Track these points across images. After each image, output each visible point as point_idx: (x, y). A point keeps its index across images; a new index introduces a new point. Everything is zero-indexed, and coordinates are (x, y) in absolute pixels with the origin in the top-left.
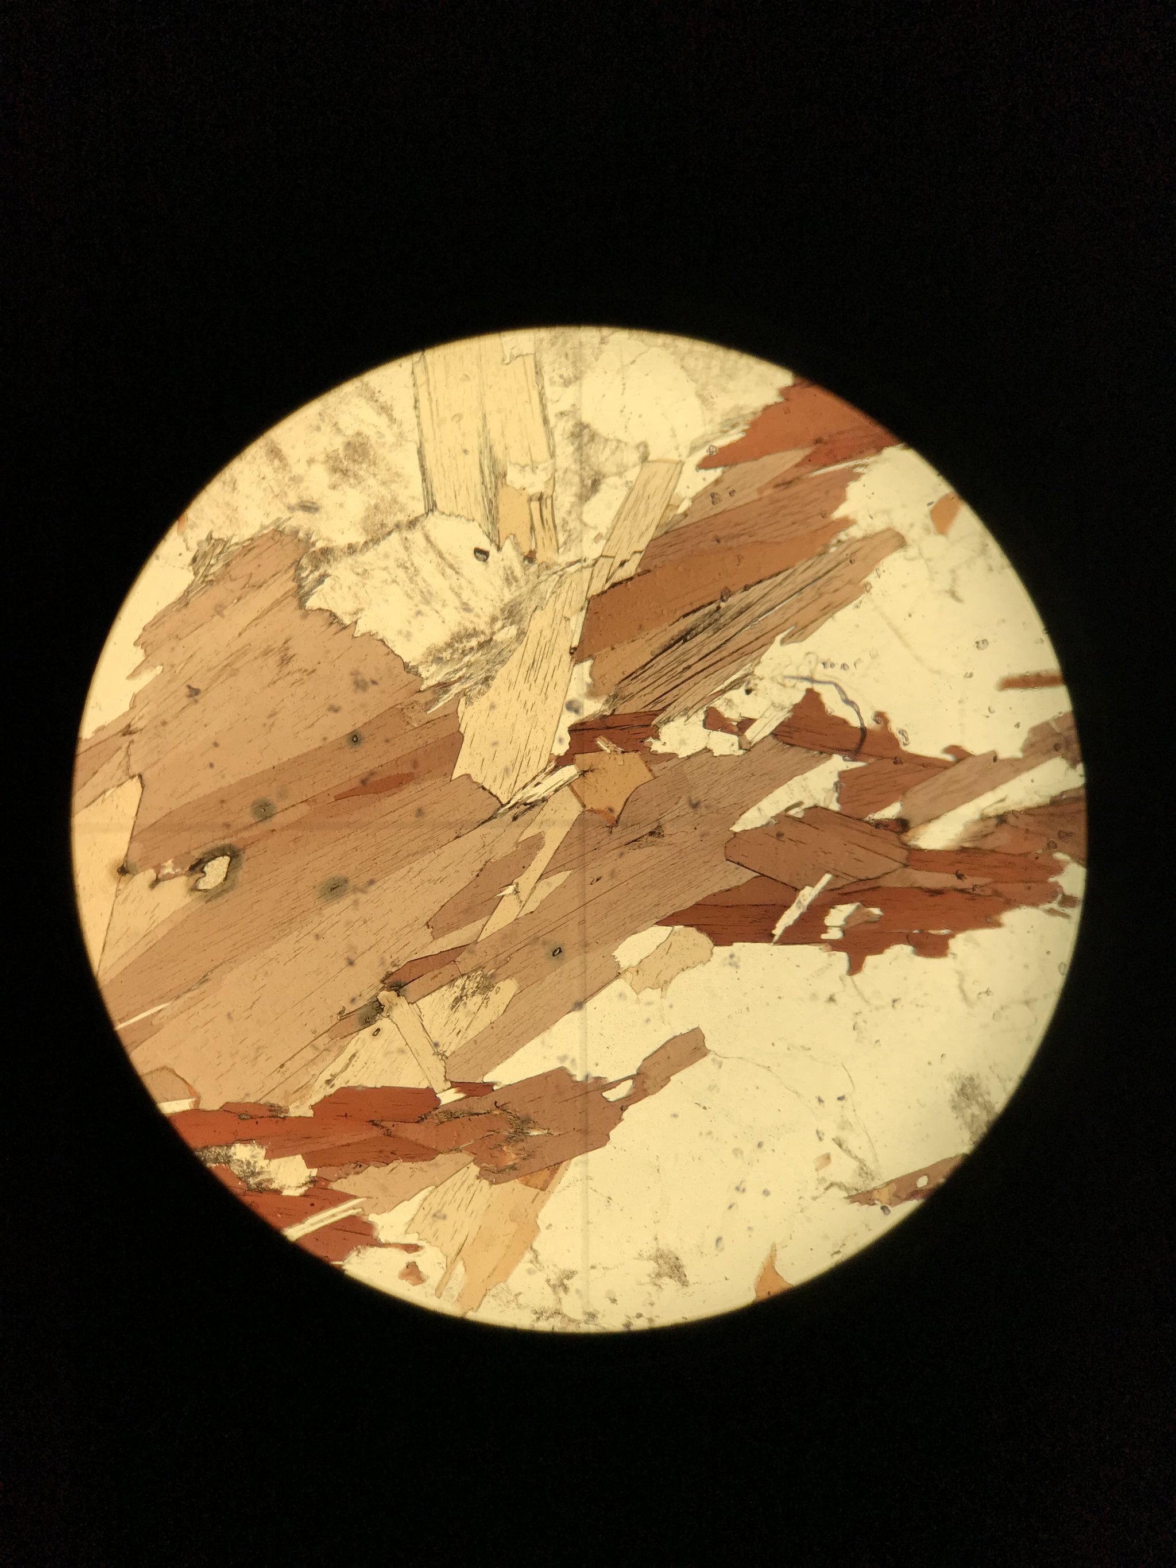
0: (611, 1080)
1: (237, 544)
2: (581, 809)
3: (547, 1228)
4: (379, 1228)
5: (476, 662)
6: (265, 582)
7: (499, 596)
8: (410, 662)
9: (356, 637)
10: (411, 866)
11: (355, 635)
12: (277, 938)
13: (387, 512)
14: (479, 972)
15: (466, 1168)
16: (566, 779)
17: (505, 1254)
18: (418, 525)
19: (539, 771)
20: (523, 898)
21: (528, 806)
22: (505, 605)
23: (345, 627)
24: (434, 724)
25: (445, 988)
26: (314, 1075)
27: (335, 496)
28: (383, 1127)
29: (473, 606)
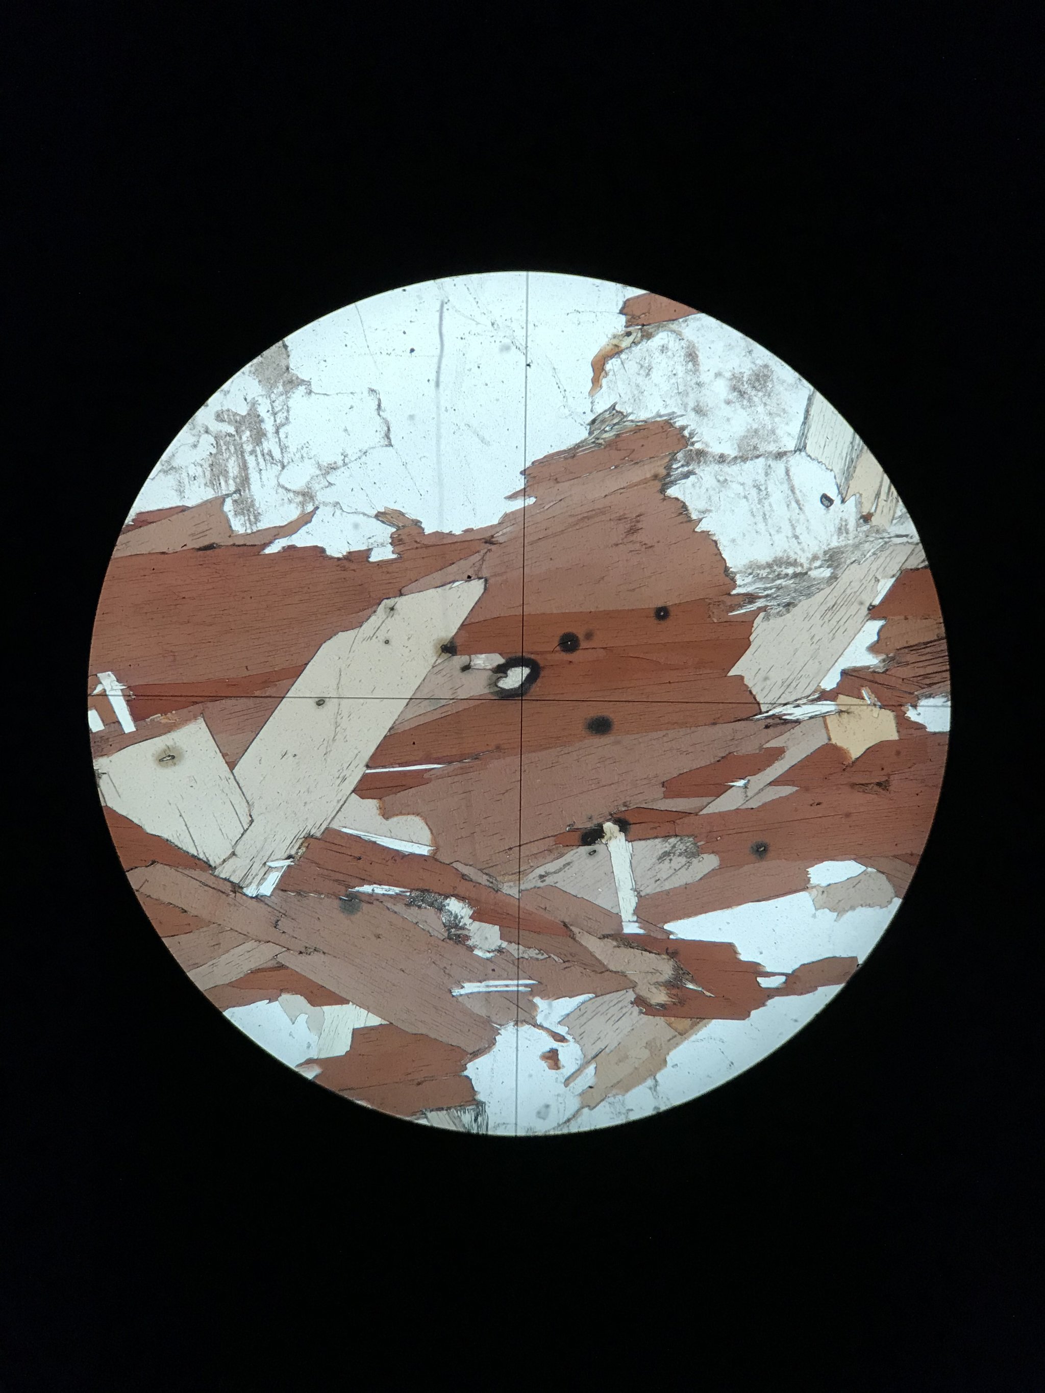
0: (768, 969)
1: (632, 421)
2: (826, 741)
3: (673, 1067)
4: (539, 1010)
5: (786, 587)
6: (642, 461)
7: (827, 540)
8: (731, 568)
9: (697, 532)
10: (667, 732)
11: (696, 530)
12: (543, 747)
13: (763, 438)
14: (691, 839)
15: (625, 991)
16: (822, 711)
17: (632, 1073)
18: (785, 458)
19: (803, 696)
20: (750, 794)
21: (782, 721)
22: (830, 549)
23: (690, 520)
24: (730, 625)
25: (657, 841)
26: (532, 867)
27: (727, 411)
28: (571, 930)
29: (802, 541)
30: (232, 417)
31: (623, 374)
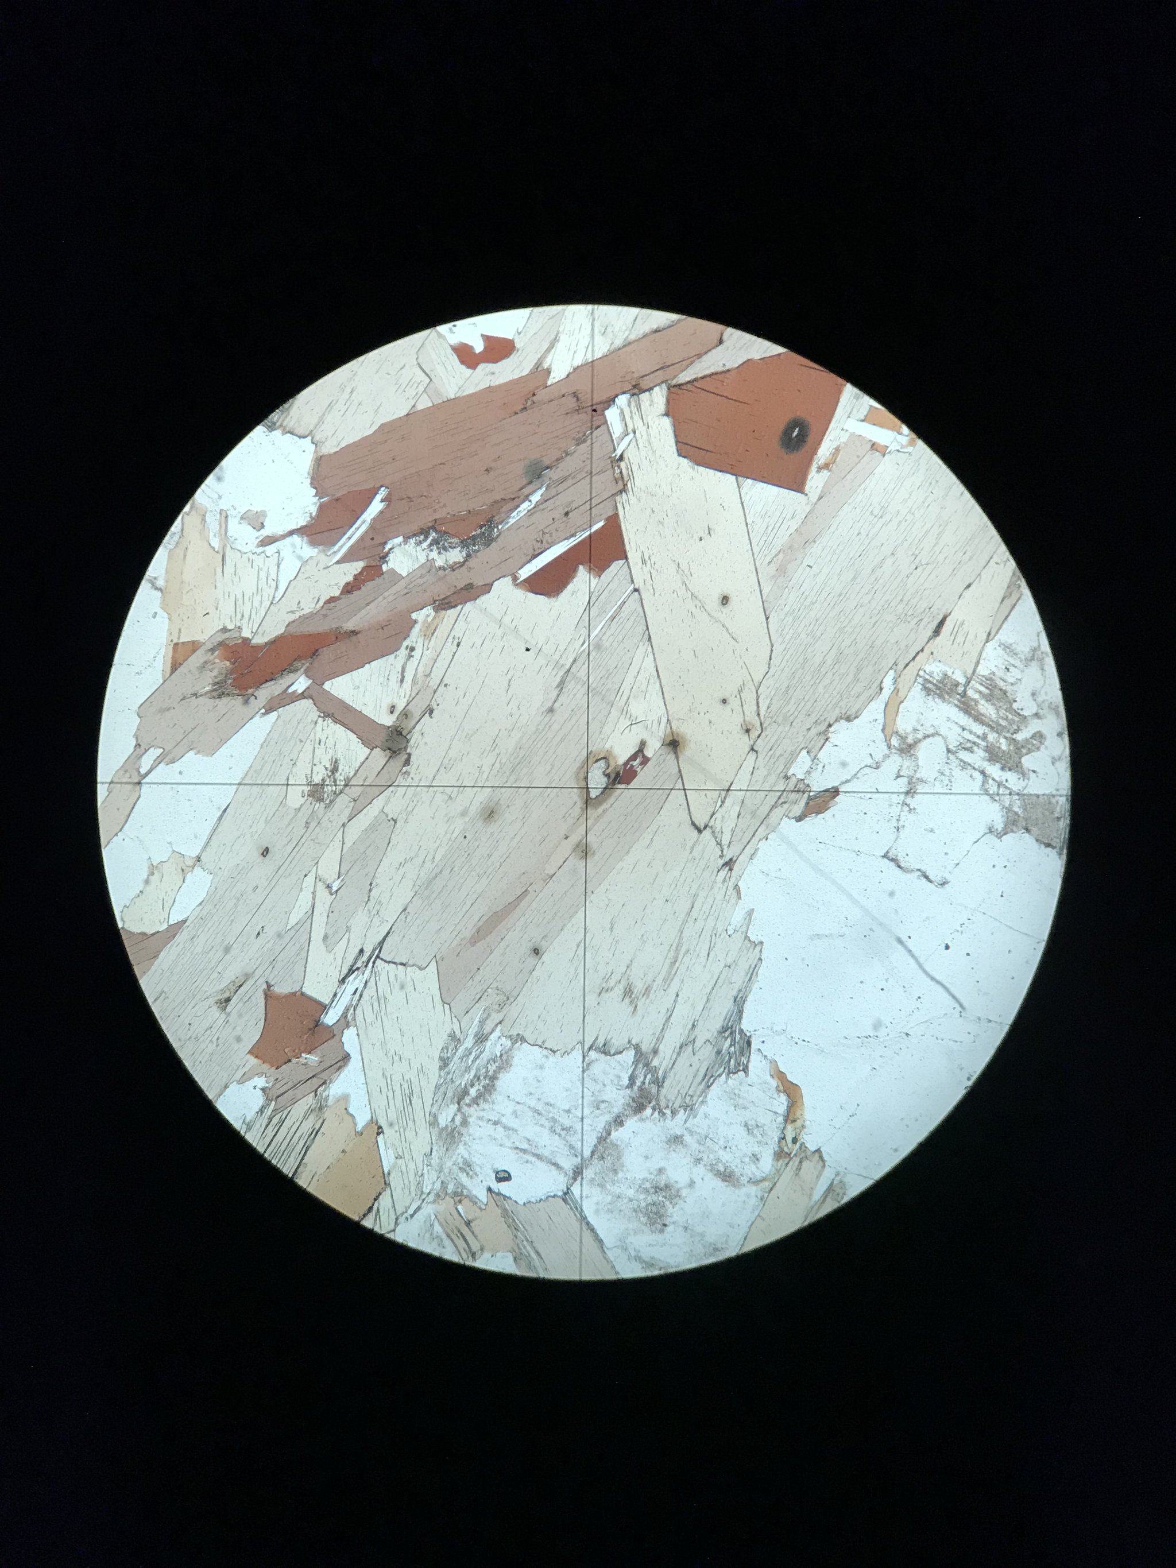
0: (161, 766)
1: (720, 1075)
2: (304, 989)
3: (156, 613)
4: (304, 546)
5: (462, 1075)
6: (679, 1053)
7: (470, 1146)
8: (521, 1044)
9: (578, 1043)
10: (435, 865)
12: (518, 749)
13: (604, 1172)
14: (327, 802)
15: (254, 631)
16: (331, 1011)
18: (571, 1174)
19: (359, 1005)
20: (319, 885)
21: (354, 968)
22: (461, 1141)
24: (474, 1000)
25: (352, 774)
26: (428, 649)
27: (655, 1164)
29: (489, 1125)
30: (1030, 746)
31: (764, 1105)
